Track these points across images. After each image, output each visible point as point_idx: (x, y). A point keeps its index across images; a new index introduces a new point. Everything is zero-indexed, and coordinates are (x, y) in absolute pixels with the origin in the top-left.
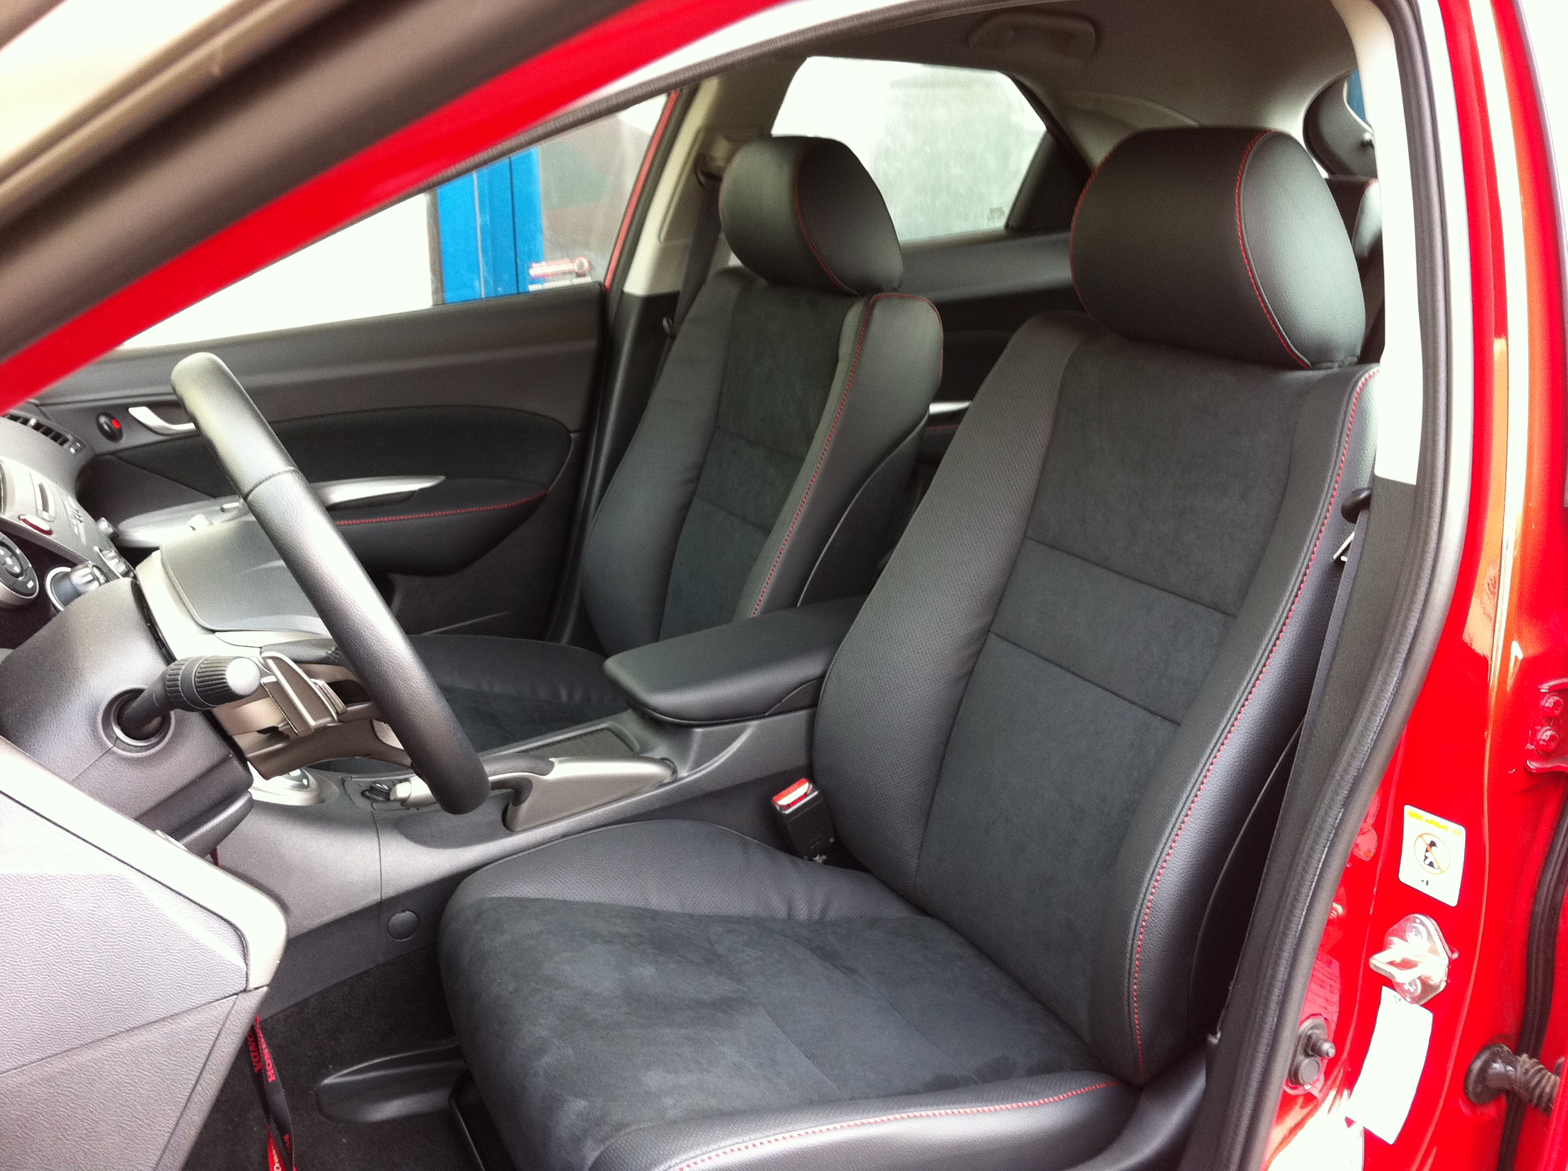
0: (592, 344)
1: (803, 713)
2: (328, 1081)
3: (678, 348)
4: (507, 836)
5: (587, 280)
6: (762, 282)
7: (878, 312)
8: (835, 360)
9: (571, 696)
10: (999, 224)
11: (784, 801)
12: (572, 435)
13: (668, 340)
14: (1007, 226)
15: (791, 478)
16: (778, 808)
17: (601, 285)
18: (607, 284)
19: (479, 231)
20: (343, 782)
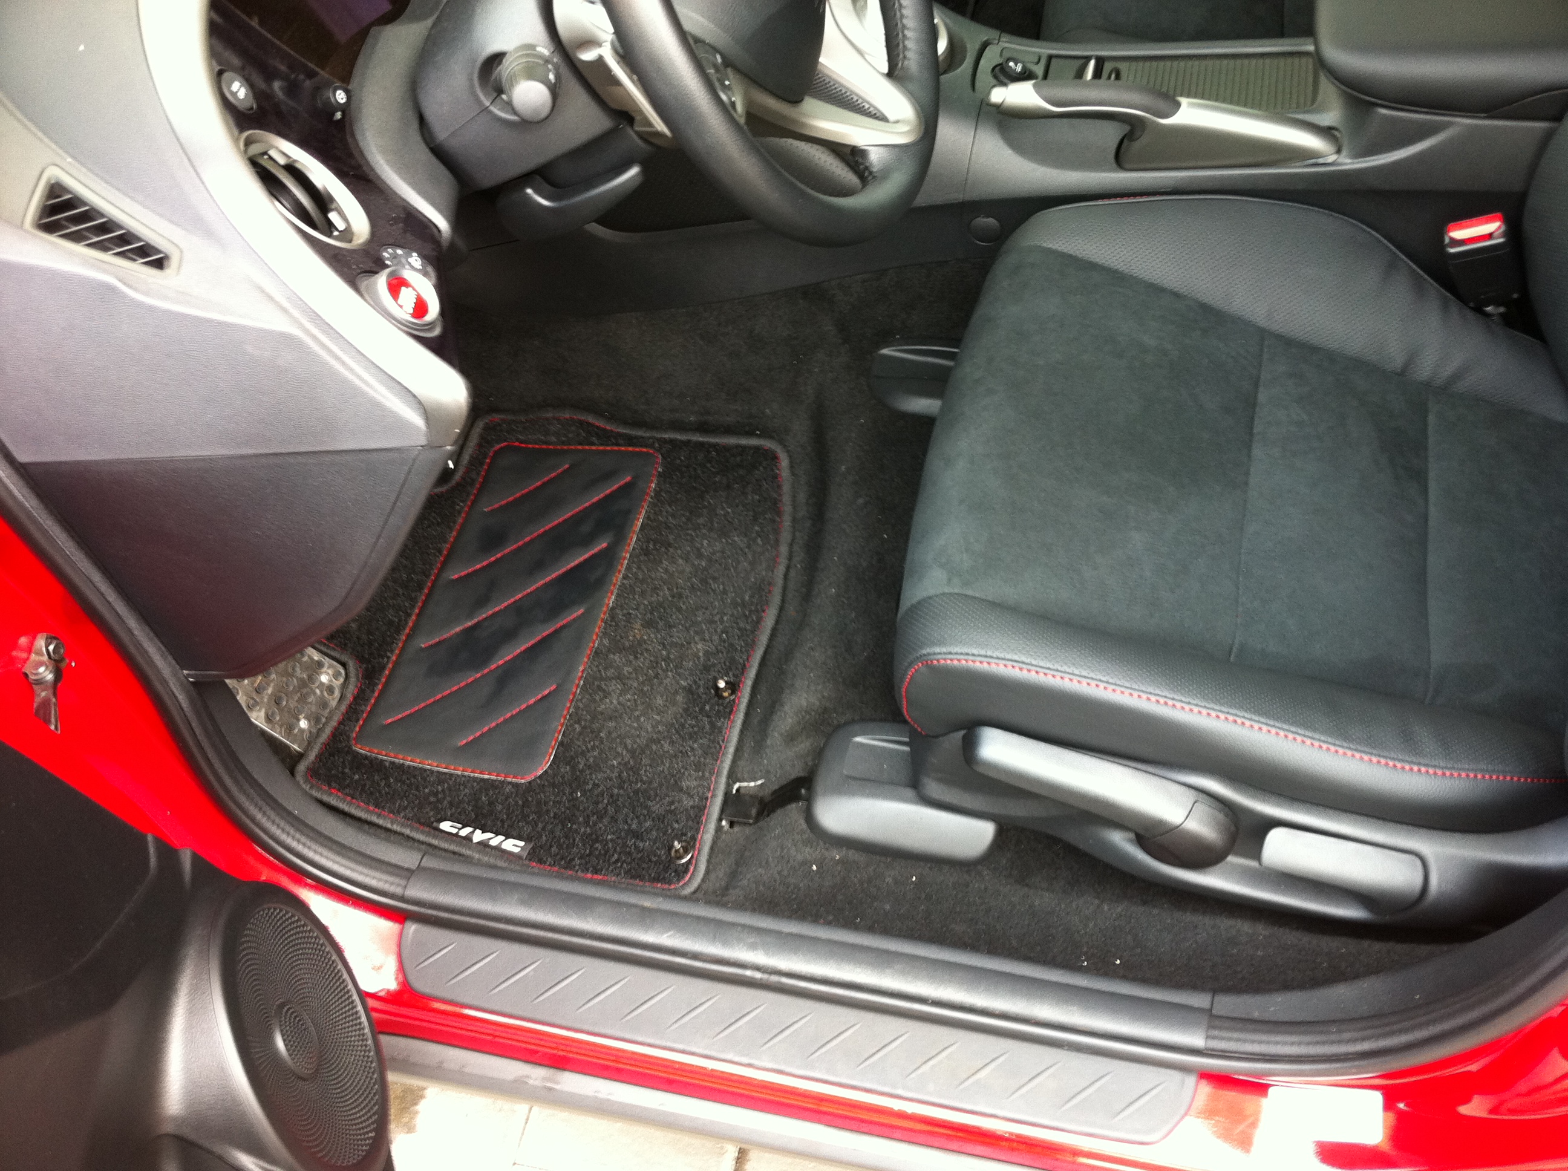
1: (1539, 127)
2: (885, 351)
4: (1114, 171)
11: (1458, 234)
16: (1447, 240)
20: (985, 45)
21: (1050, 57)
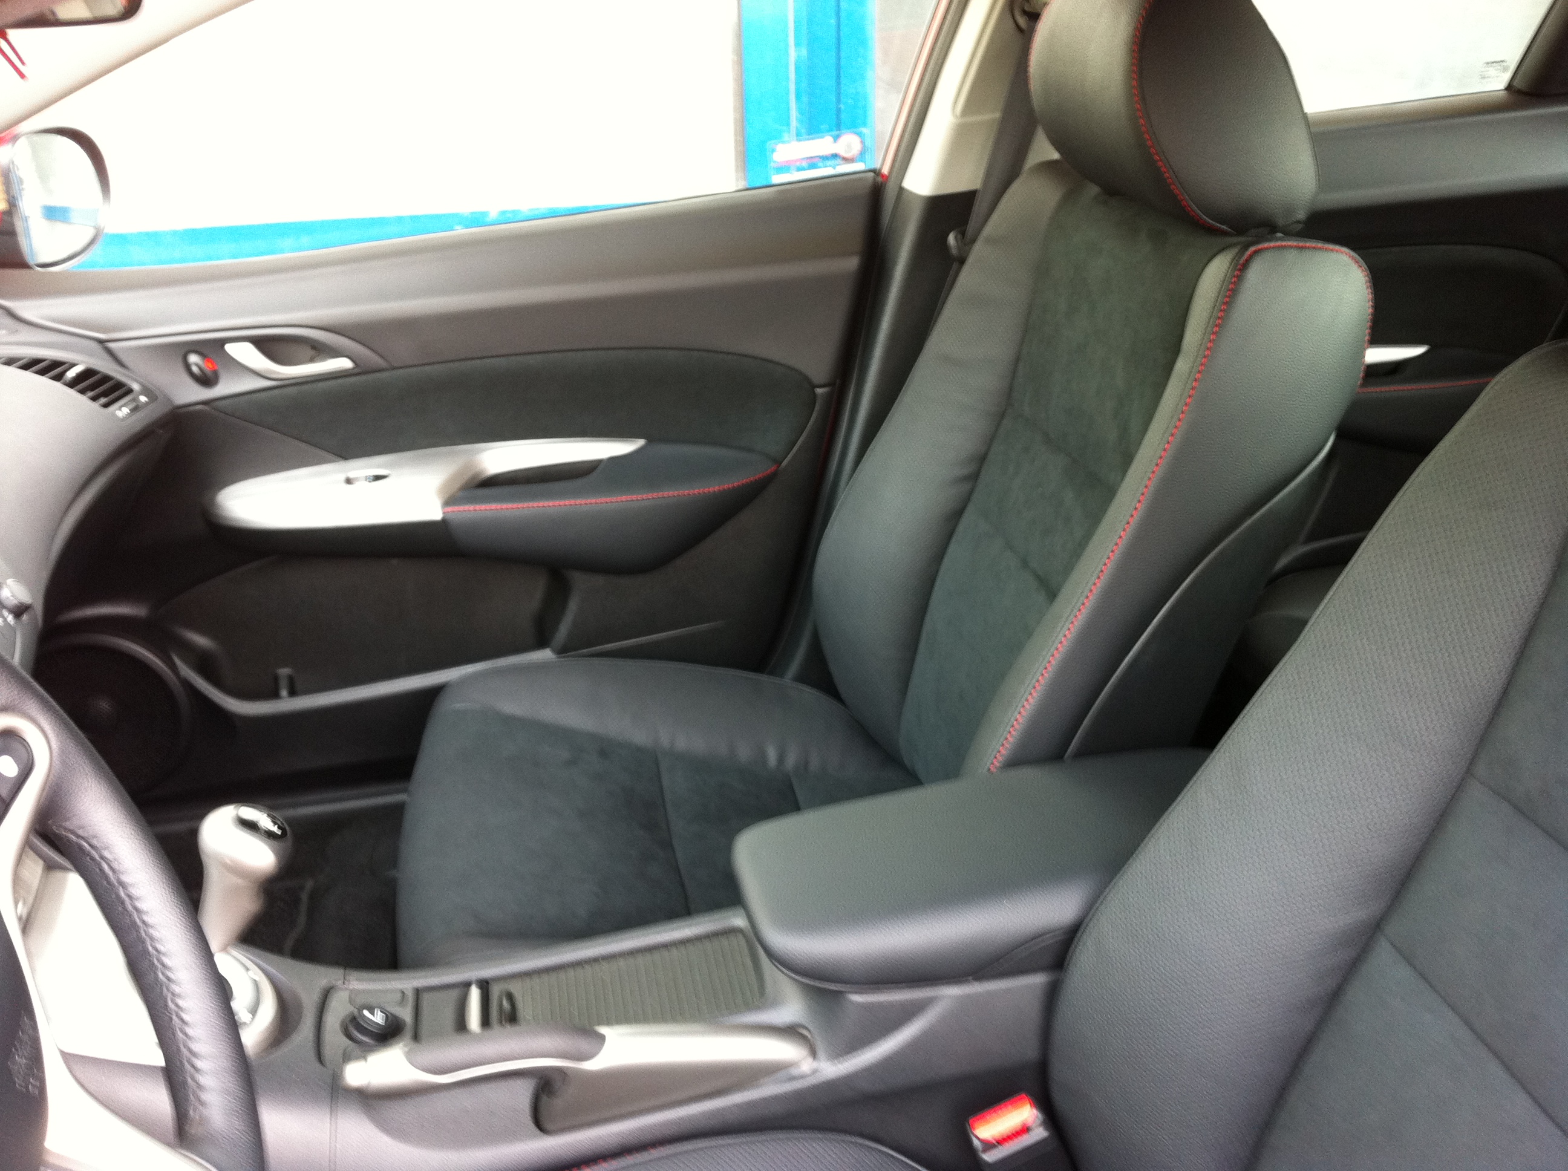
0: (852, 263)
1: (1038, 980)
3: (967, 280)
4: (536, 1138)
5: (859, 166)
6: (1093, 190)
7: (1255, 273)
8: (1175, 349)
9: (781, 759)
10: (1497, 82)
11: (987, 1133)
12: (819, 391)
13: (955, 265)
14: (1509, 88)
15: (1095, 517)
16: (977, 1145)
17: (876, 172)
18: (885, 171)
19: (792, 68)
20: (326, 994)
21: (418, 992)
